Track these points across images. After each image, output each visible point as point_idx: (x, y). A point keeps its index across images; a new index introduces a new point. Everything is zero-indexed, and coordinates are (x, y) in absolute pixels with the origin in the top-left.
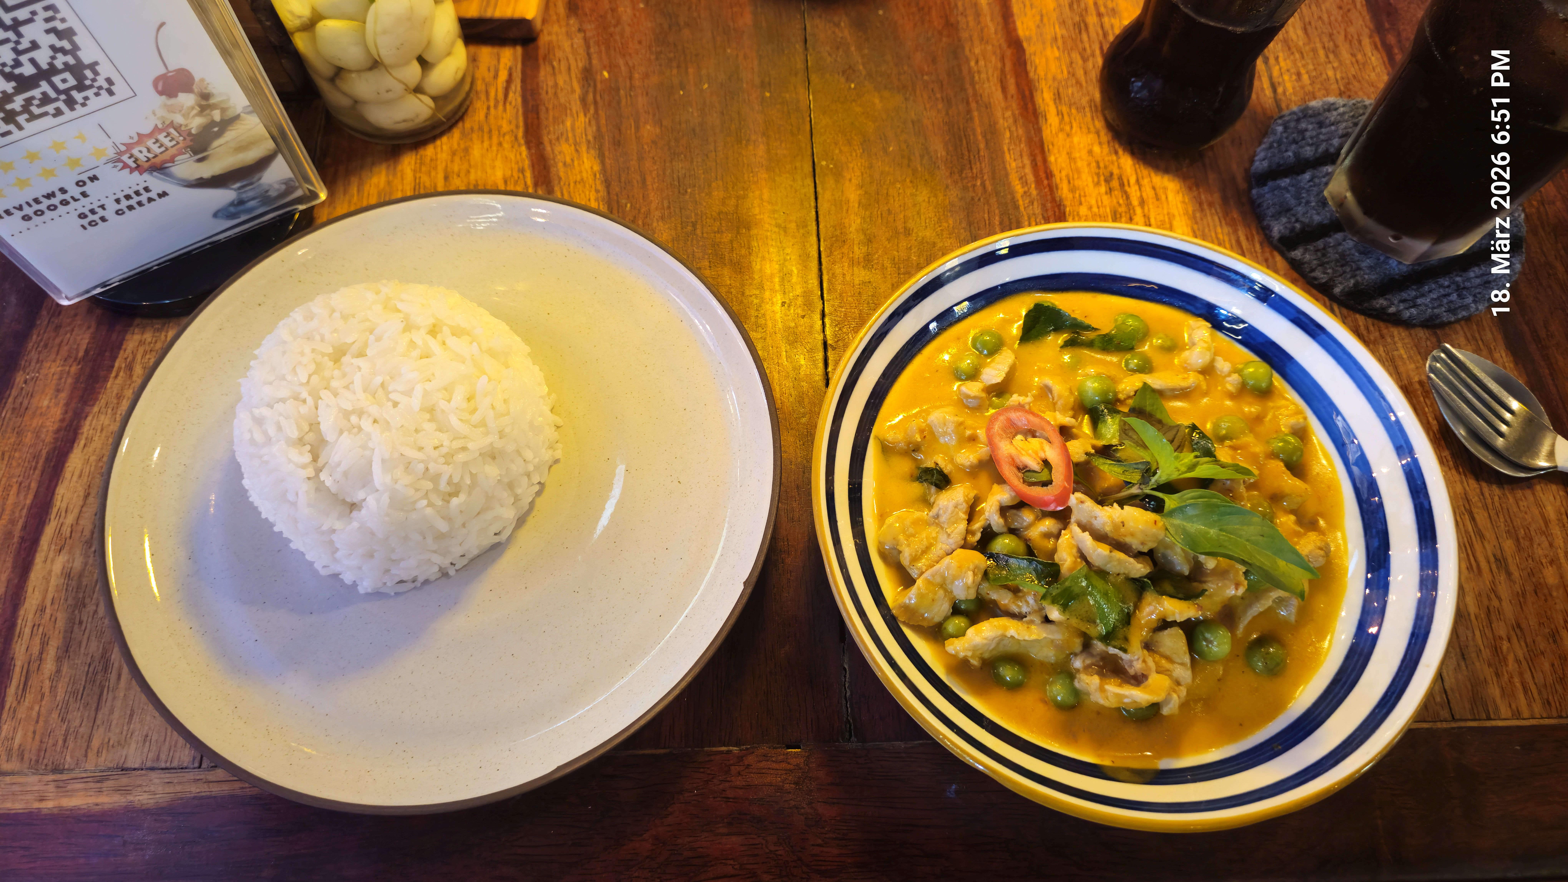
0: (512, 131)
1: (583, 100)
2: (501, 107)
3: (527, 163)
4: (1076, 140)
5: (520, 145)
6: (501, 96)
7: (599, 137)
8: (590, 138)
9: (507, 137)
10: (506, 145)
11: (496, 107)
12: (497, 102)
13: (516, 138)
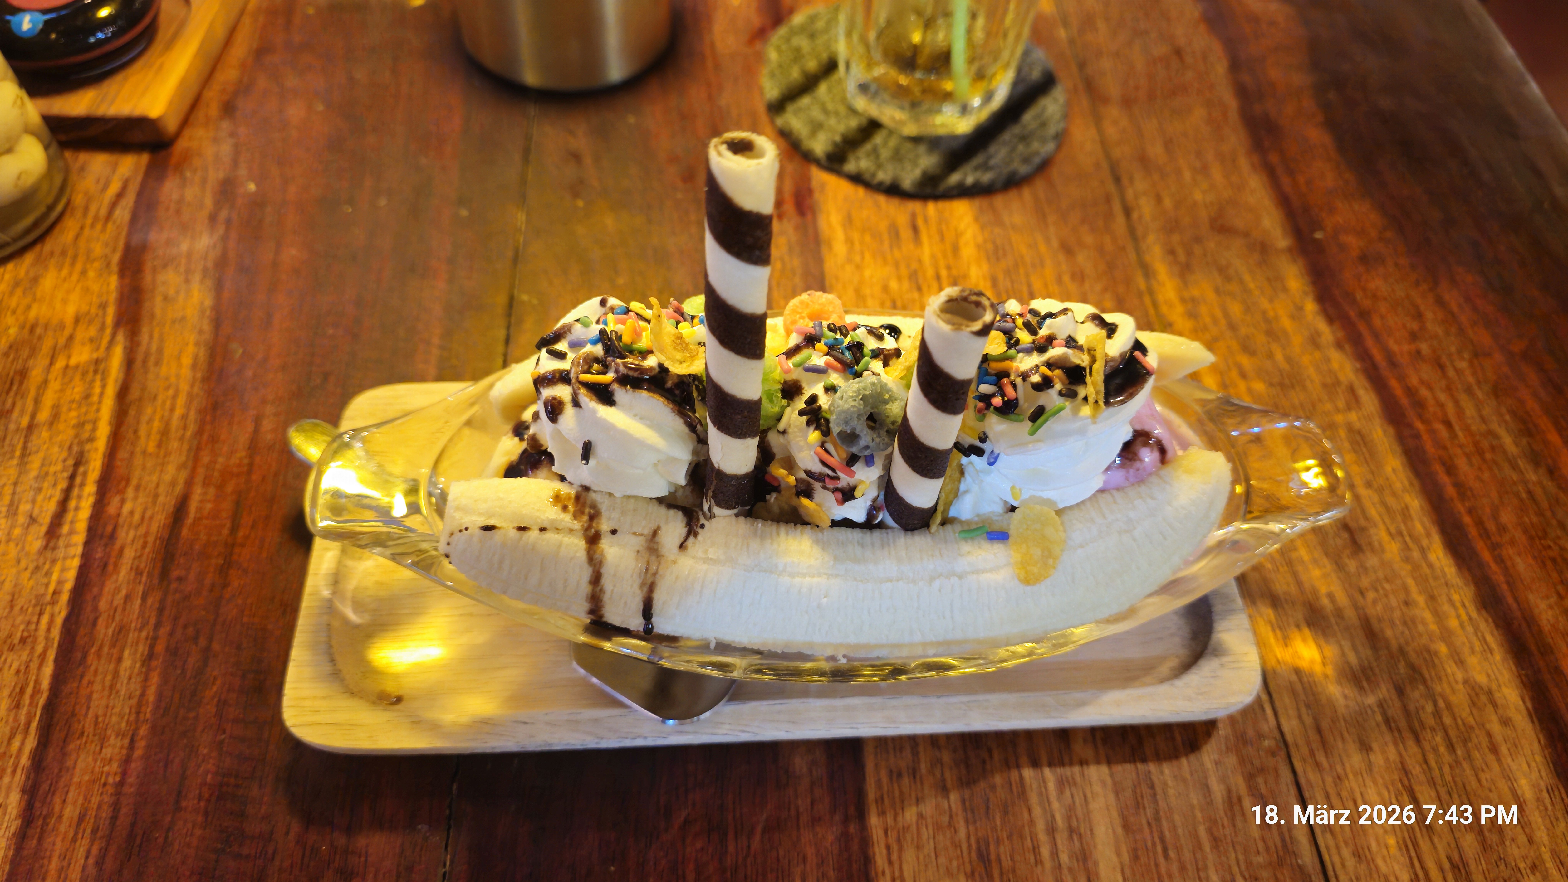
0: (106, 256)
1: (213, 218)
2: (99, 226)
3: (113, 297)
4: (867, 273)
5: (110, 273)
6: (103, 212)
7: (221, 263)
8: (210, 264)
9: (96, 265)
10: (91, 274)
11: (93, 226)
12: (96, 218)
13: (108, 265)
